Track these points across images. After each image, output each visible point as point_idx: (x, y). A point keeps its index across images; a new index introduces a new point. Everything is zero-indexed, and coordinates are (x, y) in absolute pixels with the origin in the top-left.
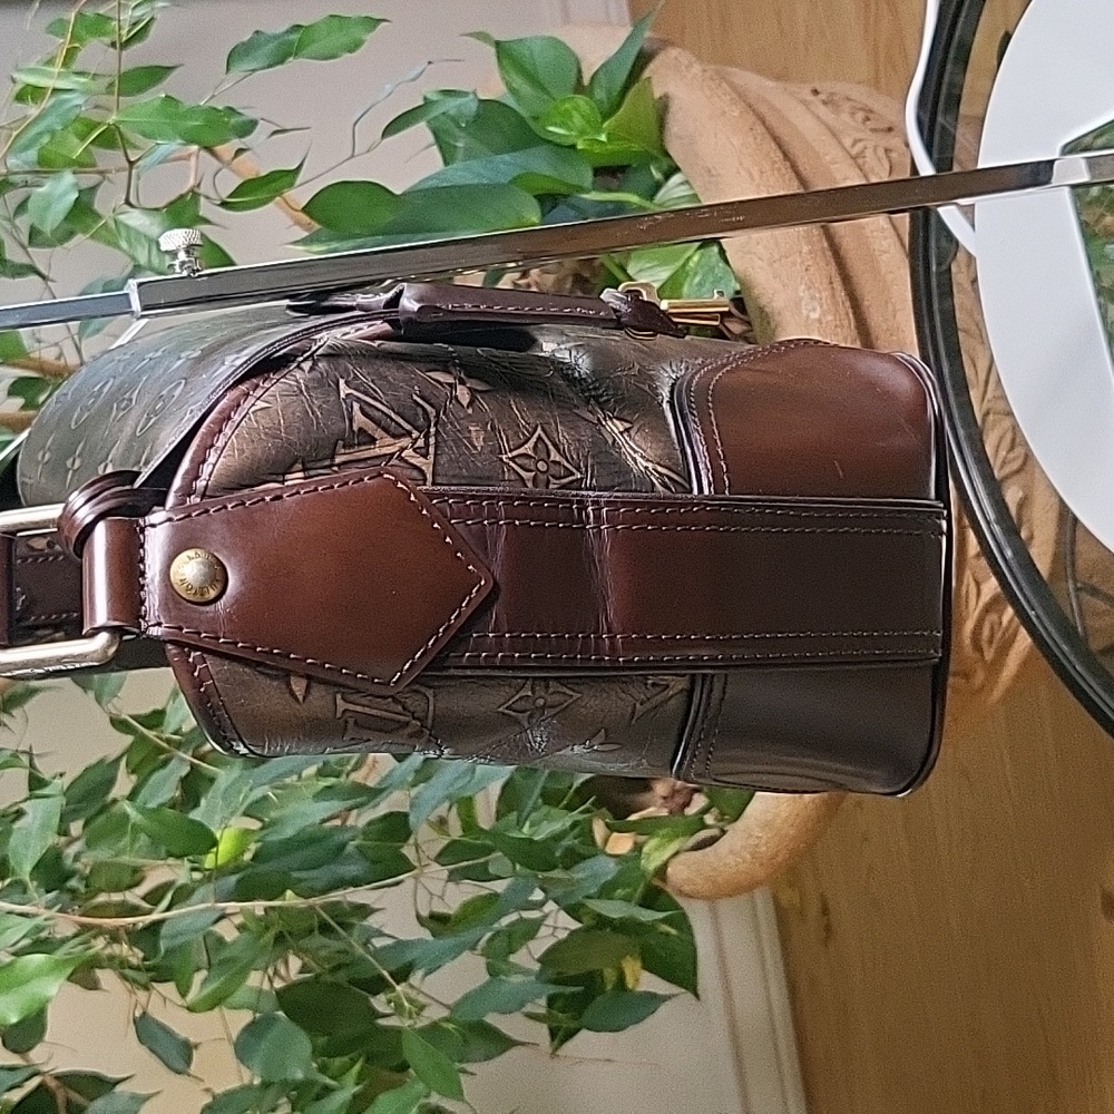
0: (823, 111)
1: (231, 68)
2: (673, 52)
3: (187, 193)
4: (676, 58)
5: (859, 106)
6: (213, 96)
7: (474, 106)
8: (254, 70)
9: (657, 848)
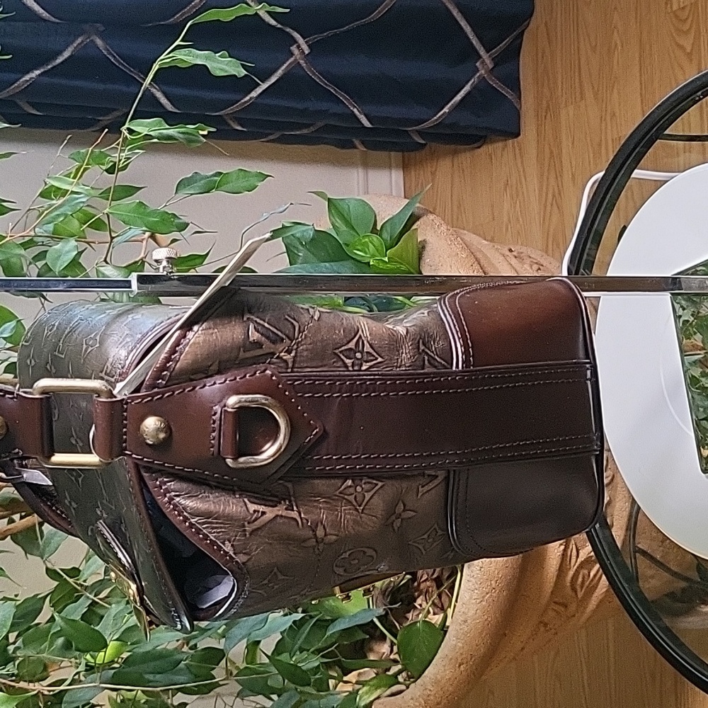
0: (514, 261)
1: (179, 192)
2: (431, 217)
3: (139, 261)
4: (433, 220)
5: (536, 261)
6: (166, 206)
7: (312, 233)
8: (192, 194)
9: (367, 693)
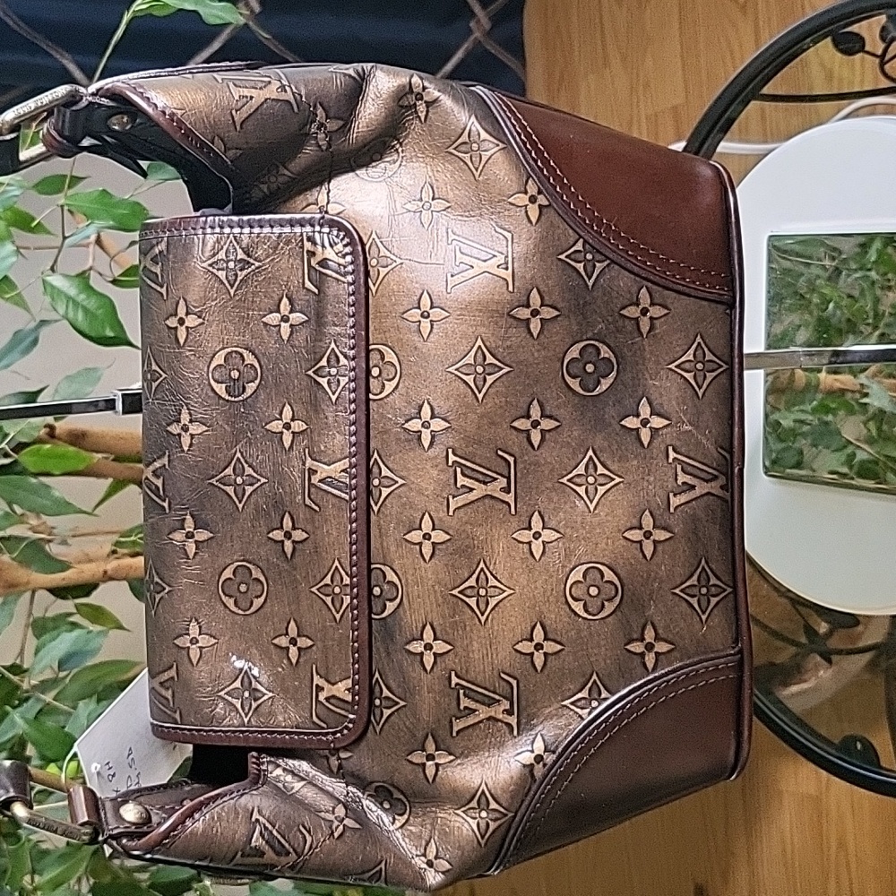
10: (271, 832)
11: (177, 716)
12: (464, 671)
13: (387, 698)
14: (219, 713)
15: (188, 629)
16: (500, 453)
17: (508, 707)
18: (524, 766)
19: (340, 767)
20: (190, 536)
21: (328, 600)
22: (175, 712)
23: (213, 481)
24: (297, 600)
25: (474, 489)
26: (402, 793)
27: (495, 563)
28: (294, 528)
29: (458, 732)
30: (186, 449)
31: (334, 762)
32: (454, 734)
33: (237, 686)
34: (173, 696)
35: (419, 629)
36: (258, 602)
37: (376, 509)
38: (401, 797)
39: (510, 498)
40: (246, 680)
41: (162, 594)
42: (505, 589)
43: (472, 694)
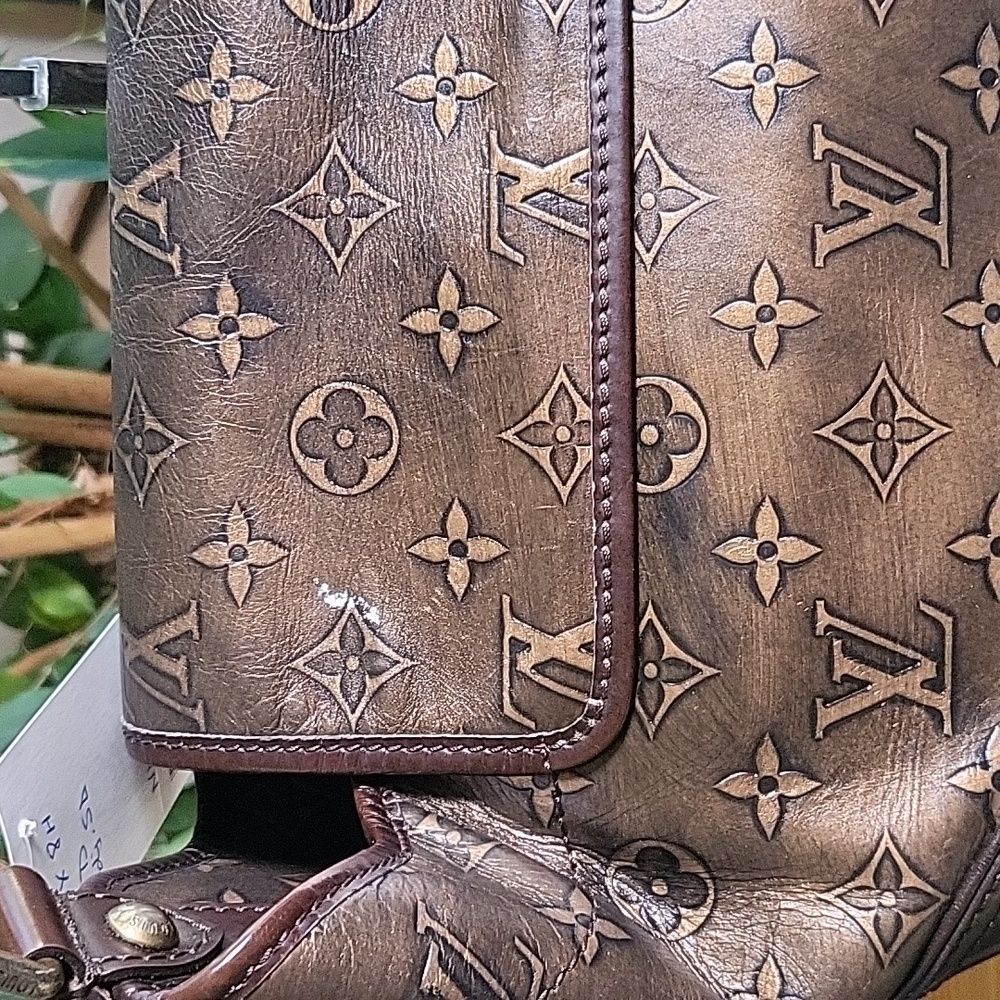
10: (460, 955)
11: (198, 714)
12: (843, 600)
13: (675, 661)
14: (292, 705)
15: (224, 529)
16: (919, 134)
17: (932, 674)
18: (972, 795)
19: (559, 811)
20: (228, 326)
21: (543, 456)
22: (195, 706)
23: (281, 206)
24: (469, 459)
25: (868, 211)
26: (701, 859)
27: (909, 371)
28: (463, 304)
29: (827, 731)
30: (222, 134)
31: (544, 800)
32: (819, 734)
33: (332, 647)
34: (189, 673)
35: (747, 512)
36: (378, 468)
37: (648, 258)
38: (699, 869)
39: (938, 233)
40: (352, 633)
41: (165, 454)
42: (932, 424)
43: (859, 648)
